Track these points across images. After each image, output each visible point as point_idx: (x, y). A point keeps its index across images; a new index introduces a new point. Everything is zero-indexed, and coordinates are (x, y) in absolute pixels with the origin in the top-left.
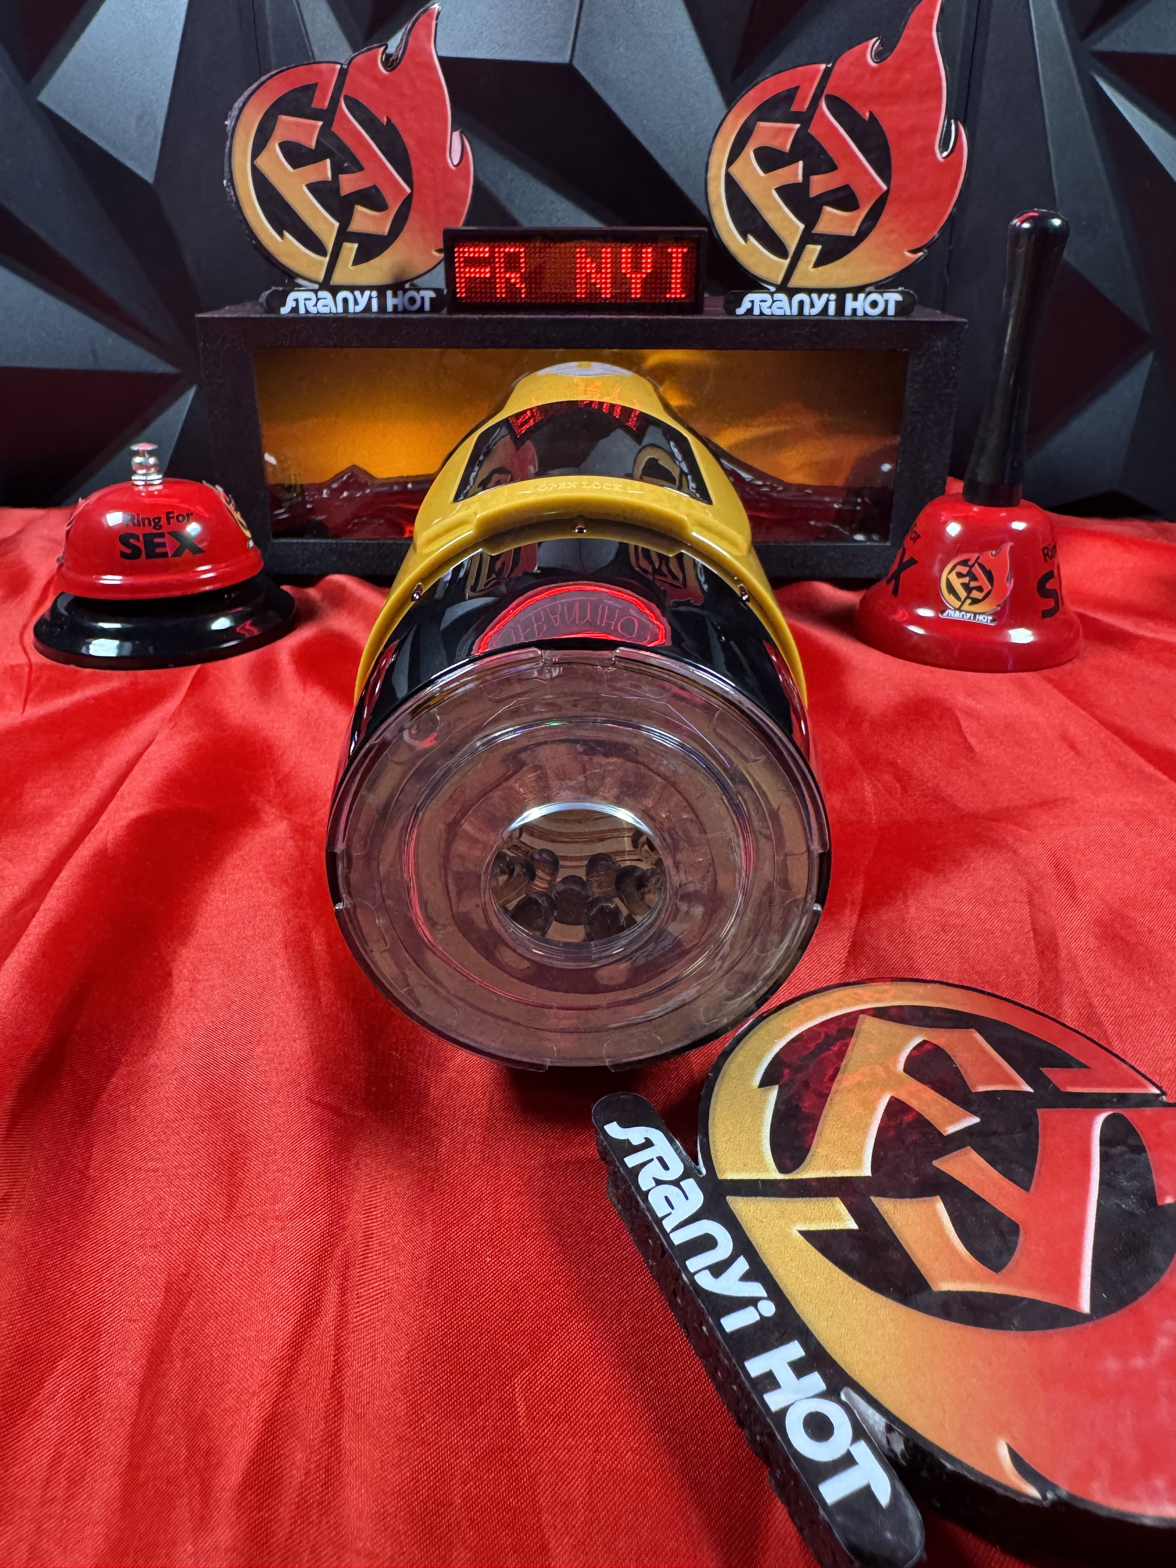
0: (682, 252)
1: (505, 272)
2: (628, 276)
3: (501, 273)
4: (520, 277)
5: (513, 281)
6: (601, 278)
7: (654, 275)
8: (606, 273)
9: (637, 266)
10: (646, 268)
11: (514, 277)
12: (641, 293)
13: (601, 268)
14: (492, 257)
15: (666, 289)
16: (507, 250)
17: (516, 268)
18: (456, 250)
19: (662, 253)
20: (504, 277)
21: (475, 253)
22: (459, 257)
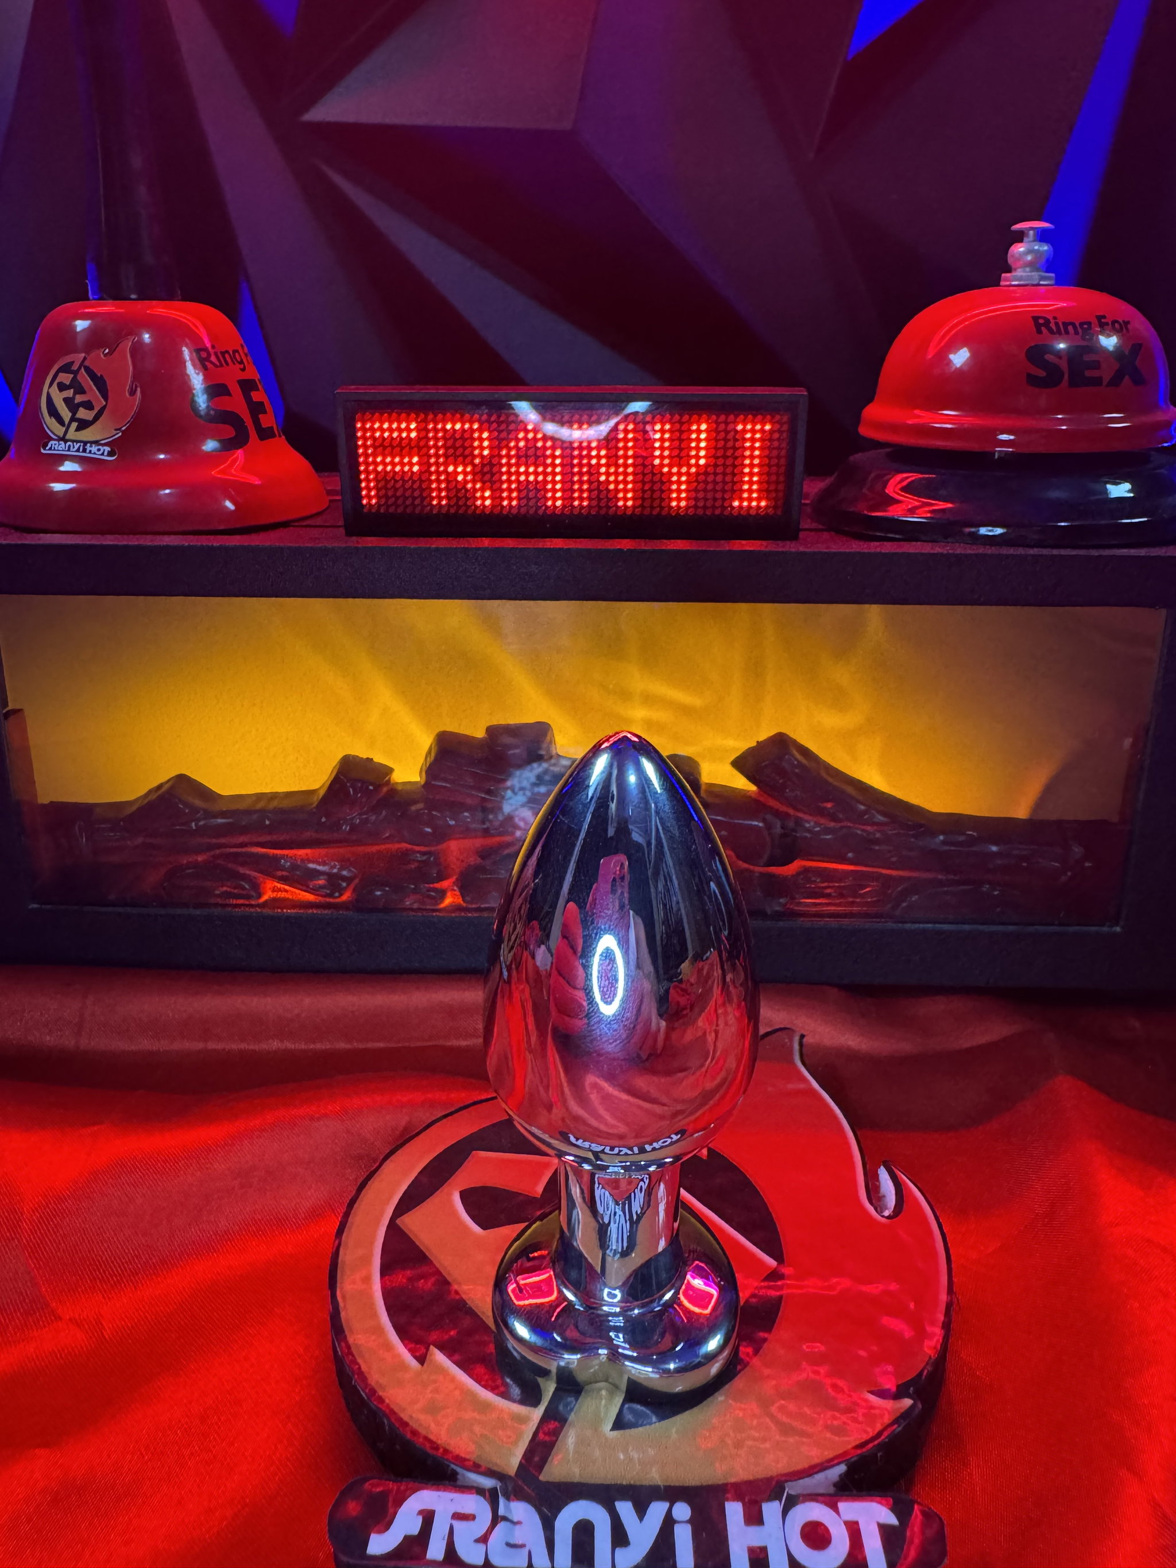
0: (762, 431)
1: (446, 464)
2: (666, 470)
3: (437, 464)
4: (473, 472)
5: (460, 478)
6: (616, 474)
7: (710, 470)
8: (626, 466)
9: (680, 453)
10: (698, 458)
11: (461, 472)
12: (687, 499)
13: (618, 457)
14: (423, 437)
15: (733, 491)
16: (449, 426)
17: (465, 457)
18: (359, 425)
19: (727, 432)
20: (446, 471)
21: (391, 430)
22: (365, 439)
